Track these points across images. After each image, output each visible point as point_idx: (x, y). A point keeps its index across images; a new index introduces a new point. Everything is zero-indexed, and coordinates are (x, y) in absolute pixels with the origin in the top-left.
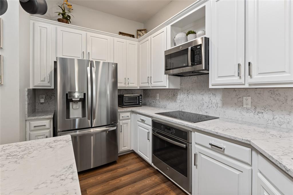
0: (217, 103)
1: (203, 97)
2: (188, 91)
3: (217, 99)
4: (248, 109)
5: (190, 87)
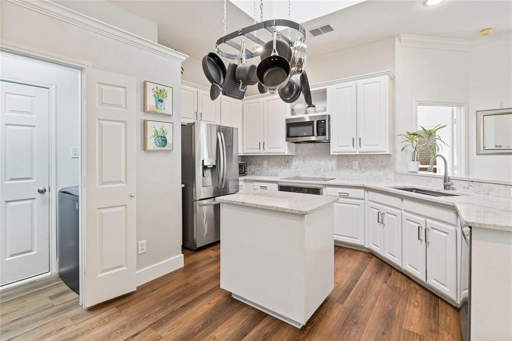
0: (333, 167)
1: (320, 163)
2: (304, 157)
3: (333, 163)
4: (356, 170)
5: (306, 153)
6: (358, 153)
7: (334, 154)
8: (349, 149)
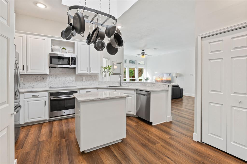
2: (56, 76)
4: (84, 81)
5: (57, 74)
6: (89, 74)
7: (78, 74)
8: (85, 72)
